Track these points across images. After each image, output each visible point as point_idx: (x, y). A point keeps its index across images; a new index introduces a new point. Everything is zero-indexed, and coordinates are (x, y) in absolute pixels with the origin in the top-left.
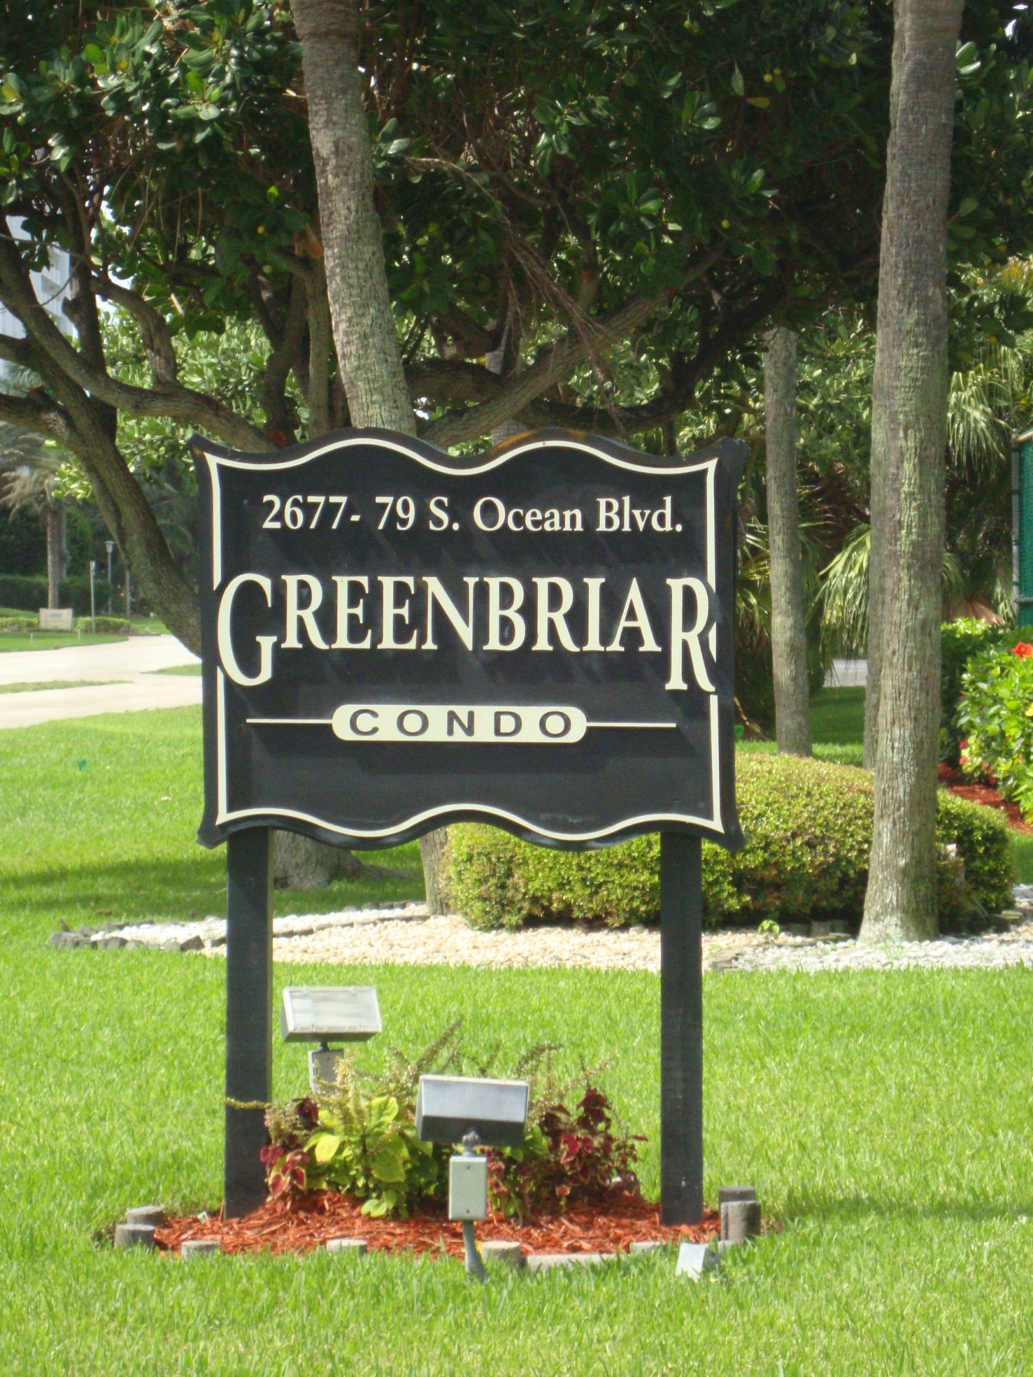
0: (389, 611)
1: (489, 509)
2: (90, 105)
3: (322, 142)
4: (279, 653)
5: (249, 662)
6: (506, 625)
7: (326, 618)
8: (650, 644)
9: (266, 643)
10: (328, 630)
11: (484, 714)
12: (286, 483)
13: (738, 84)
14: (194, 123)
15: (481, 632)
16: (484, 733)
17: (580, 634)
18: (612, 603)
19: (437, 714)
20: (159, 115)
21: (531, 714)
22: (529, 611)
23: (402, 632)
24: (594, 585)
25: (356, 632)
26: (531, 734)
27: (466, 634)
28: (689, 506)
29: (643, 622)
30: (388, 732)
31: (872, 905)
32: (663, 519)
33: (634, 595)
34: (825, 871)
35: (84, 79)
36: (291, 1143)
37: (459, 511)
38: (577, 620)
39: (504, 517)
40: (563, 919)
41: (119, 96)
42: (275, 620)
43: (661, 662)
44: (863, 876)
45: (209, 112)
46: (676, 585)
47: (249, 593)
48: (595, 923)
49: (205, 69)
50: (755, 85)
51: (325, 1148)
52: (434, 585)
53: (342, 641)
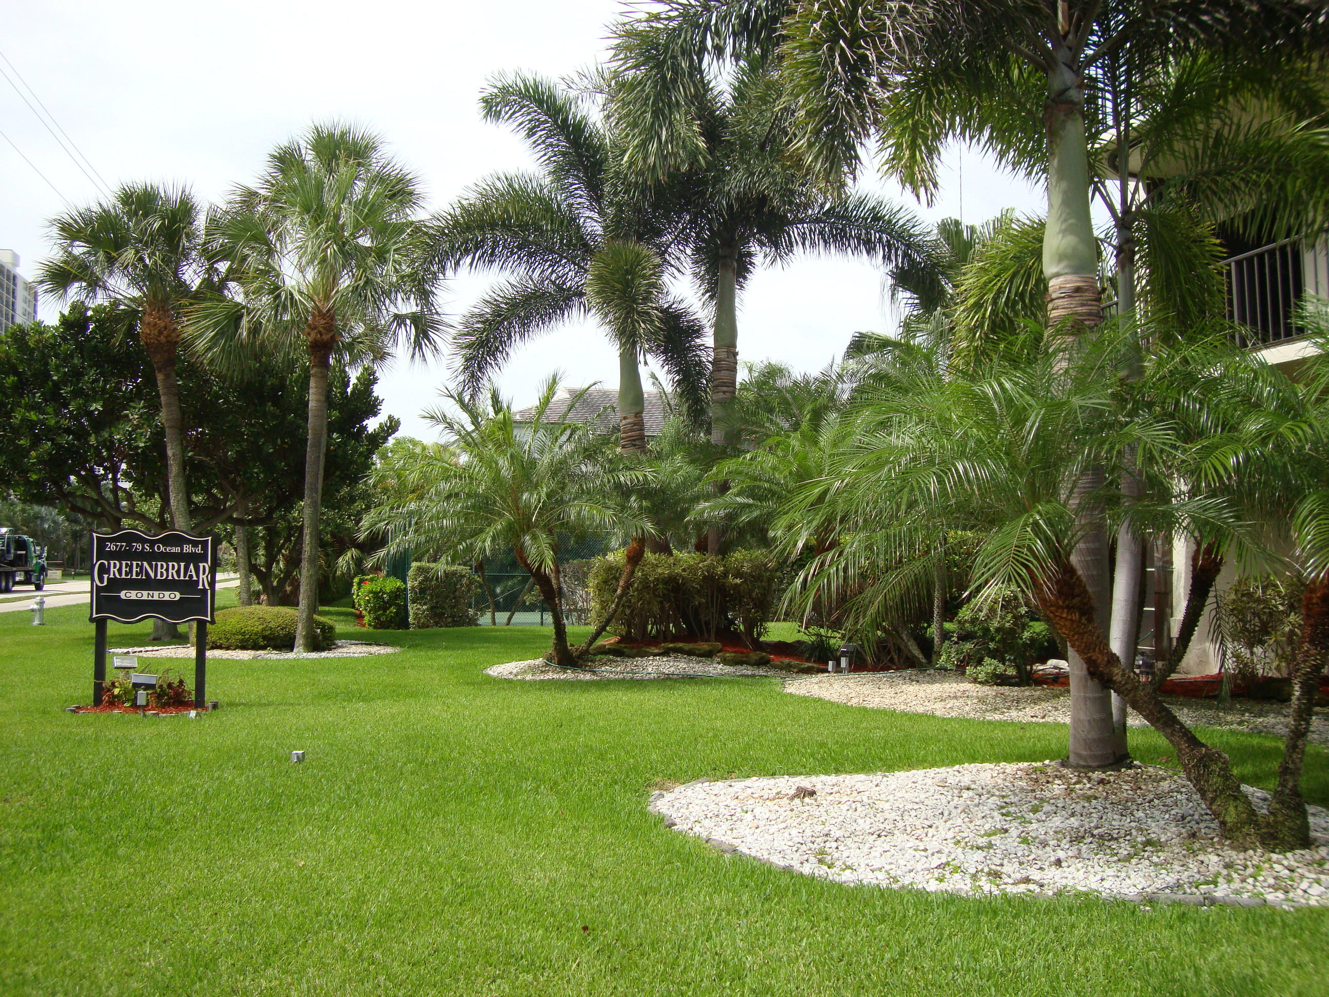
0: (135, 569)
1: (159, 548)
2: (112, 443)
3: (170, 453)
4: (109, 579)
5: (101, 581)
6: (162, 573)
7: (120, 571)
8: (195, 578)
9: (106, 576)
10: (120, 574)
11: (156, 593)
12: (111, 540)
13: (279, 441)
14: (138, 447)
15: (156, 575)
16: (156, 598)
17: (179, 576)
18: (187, 568)
19: (145, 593)
20: (130, 445)
21: (167, 593)
22: (167, 570)
23: (137, 575)
24: (182, 564)
25: (127, 574)
26: (167, 598)
27: (152, 575)
28: (205, 548)
29: (193, 573)
30: (134, 597)
31: (296, 644)
32: (199, 550)
33: (192, 567)
34: (285, 635)
35: (111, 436)
36: (109, 690)
37: (152, 547)
38: (178, 572)
39: (162, 549)
40: (220, 647)
41: (119, 440)
42: (108, 572)
43: (198, 581)
44: (295, 637)
45: (142, 445)
46: (201, 565)
47: (102, 565)
48: (228, 648)
49: (141, 434)
50: (283, 442)
51: (116, 691)
52: (145, 564)
53: (124, 576)
